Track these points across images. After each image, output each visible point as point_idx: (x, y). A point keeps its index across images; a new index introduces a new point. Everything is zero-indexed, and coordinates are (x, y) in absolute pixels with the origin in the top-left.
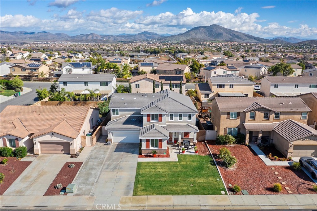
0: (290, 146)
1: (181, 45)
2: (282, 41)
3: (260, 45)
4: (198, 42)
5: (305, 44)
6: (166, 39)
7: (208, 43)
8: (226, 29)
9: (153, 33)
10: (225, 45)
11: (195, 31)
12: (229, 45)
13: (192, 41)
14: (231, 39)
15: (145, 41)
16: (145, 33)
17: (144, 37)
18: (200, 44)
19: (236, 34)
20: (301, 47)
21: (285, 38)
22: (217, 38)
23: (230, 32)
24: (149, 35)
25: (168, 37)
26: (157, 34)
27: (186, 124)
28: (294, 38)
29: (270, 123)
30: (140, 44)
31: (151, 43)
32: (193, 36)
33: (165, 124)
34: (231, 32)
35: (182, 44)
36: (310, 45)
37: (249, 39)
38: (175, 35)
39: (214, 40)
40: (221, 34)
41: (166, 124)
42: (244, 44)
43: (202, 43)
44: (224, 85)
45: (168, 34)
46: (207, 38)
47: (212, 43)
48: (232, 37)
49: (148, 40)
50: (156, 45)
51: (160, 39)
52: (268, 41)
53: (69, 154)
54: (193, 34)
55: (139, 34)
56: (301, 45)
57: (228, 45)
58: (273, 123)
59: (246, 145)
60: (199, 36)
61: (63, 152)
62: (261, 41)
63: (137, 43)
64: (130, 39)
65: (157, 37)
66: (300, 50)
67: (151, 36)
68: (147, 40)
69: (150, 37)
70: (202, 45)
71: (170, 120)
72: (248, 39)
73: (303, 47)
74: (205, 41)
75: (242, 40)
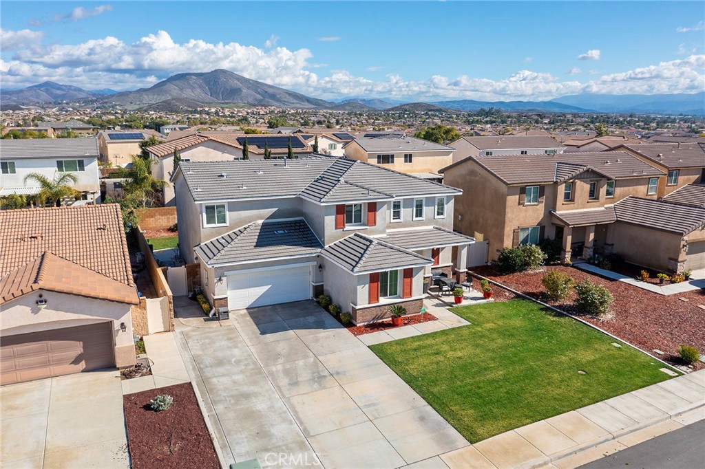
0: (682, 247)
1: (150, 113)
2: (362, 106)
3: (322, 112)
4: (189, 107)
5: (406, 111)
6: (106, 100)
7: (213, 110)
8: (247, 80)
9: (70, 86)
10: (253, 113)
11: (177, 82)
12: (262, 112)
13: (176, 105)
14: (260, 101)
15: (51, 106)
16: (48, 86)
17: (45, 96)
18: (196, 112)
19: (271, 91)
20: (399, 116)
21: (364, 100)
22: (229, 99)
23: (255, 85)
24: (59, 92)
25: (113, 96)
26: (80, 90)
27: (431, 227)
28: (380, 101)
29: (599, 207)
30: (39, 111)
31: (71, 109)
32: (175, 94)
33: (384, 232)
34: (259, 87)
35: (153, 112)
36: (414, 112)
37: (297, 101)
38: (130, 92)
39: (227, 103)
40: (238, 91)
41: (388, 231)
42: (293, 111)
43: (199, 109)
44: (392, 156)
45: (109, 90)
46: (208, 98)
47: (223, 108)
48: (262, 98)
49: (59, 104)
50: (84, 113)
51: (92, 102)
52: (334, 106)
53: (111, 366)
54: (175, 89)
55: (30, 88)
56: (398, 112)
57: (259, 112)
58: (606, 206)
59: (567, 265)
60: (189, 94)
61: (83, 365)
62: (322, 105)
63: (29, 109)
64: (6, 101)
65: (81, 96)
66: (401, 121)
67: (65, 95)
68: (56, 103)
69: (63, 97)
70: (200, 113)
71: (392, 221)
72: (295, 101)
73: (403, 116)
74: (206, 105)
75: (284, 103)
